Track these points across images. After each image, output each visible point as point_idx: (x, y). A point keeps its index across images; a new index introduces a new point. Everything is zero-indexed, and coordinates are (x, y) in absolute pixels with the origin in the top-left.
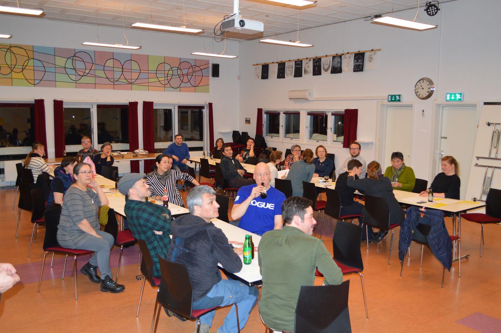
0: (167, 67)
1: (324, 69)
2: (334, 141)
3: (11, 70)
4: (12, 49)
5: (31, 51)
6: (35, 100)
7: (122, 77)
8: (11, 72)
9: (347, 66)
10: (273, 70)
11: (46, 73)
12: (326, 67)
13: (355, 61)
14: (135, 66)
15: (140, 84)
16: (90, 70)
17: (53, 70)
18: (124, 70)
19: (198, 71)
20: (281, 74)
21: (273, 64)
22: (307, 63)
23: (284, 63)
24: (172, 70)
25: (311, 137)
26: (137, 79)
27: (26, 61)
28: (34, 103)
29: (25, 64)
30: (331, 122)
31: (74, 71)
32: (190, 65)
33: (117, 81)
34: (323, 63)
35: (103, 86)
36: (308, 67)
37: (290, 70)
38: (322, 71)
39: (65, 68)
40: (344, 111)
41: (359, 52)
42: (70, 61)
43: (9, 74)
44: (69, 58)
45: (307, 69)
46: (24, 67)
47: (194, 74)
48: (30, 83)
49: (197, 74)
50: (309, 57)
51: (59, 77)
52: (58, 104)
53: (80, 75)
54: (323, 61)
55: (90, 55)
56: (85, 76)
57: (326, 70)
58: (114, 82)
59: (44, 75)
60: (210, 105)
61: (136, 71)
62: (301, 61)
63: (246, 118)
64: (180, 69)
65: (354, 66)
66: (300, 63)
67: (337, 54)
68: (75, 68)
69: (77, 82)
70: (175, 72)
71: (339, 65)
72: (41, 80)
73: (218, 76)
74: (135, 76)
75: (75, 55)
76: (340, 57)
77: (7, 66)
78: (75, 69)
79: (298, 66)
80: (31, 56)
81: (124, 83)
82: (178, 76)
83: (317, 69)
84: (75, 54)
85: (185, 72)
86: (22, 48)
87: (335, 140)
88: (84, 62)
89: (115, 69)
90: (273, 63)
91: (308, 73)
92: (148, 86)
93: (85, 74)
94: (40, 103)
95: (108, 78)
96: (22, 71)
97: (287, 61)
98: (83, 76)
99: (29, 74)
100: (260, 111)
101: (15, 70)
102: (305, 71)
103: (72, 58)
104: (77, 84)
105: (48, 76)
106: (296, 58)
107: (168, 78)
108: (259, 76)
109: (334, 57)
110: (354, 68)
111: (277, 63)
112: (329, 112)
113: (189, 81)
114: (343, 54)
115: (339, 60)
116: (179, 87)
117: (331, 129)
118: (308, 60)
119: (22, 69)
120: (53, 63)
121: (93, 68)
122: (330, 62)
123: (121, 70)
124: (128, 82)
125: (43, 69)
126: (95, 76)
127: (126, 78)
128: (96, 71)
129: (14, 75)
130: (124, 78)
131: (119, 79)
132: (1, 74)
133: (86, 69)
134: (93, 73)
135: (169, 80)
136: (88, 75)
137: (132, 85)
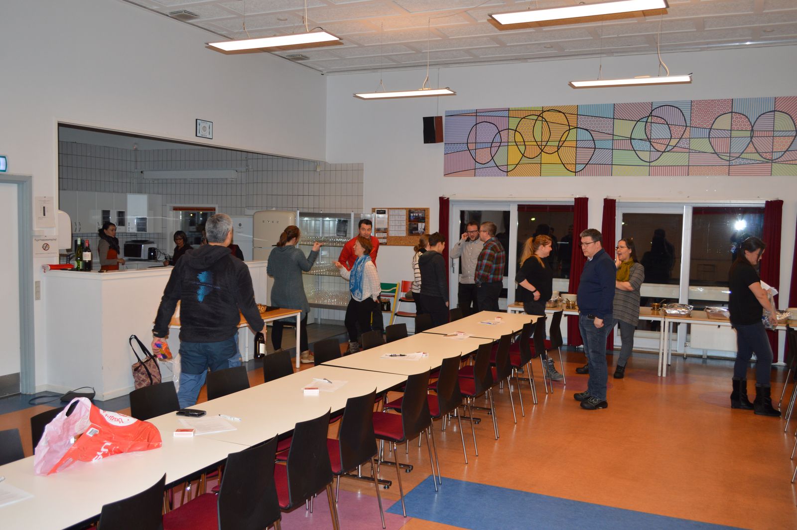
3: (541, 149)
4: (545, 115)
5: (574, 114)
6: (576, 199)
8: (541, 153)
11: (597, 150)
14: (783, 123)
15: (794, 162)
16: (680, 138)
17: (609, 144)
18: (756, 134)
26: (787, 150)
27: (565, 132)
28: (573, 204)
29: (563, 139)
31: (648, 143)
33: (737, 158)
35: (705, 169)
39: (631, 139)
42: (641, 125)
43: (537, 157)
44: (638, 121)
46: (560, 144)
48: (568, 170)
51: (619, 157)
52: (610, 206)
53: (658, 151)
55: (681, 111)
56: (668, 151)
58: (729, 161)
59: (593, 154)
68: (649, 137)
69: (651, 164)
72: (587, 164)
74: (781, 144)
75: (651, 113)
77: (535, 143)
78: (649, 140)
80: (573, 123)
81: (753, 162)
84: (652, 111)
86: (560, 112)
88: (668, 125)
89: (734, 134)
93: (669, 148)
94: (582, 204)
95: (716, 153)
96: (557, 151)
98: (664, 152)
99: (567, 154)
101: (546, 149)
103: (645, 120)
104: (652, 167)
105: (599, 157)
119: (558, 146)
120: (611, 132)
121: (686, 135)
123: (748, 134)
124: (762, 159)
125: (591, 145)
126: (690, 151)
127: (760, 151)
128: (692, 140)
129: (545, 158)
130: (754, 150)
131: (743, 153)
132: (526, 157)
133: (671, 138)
134: (685, 145)
136: (676, 149)
137: (774, 164)
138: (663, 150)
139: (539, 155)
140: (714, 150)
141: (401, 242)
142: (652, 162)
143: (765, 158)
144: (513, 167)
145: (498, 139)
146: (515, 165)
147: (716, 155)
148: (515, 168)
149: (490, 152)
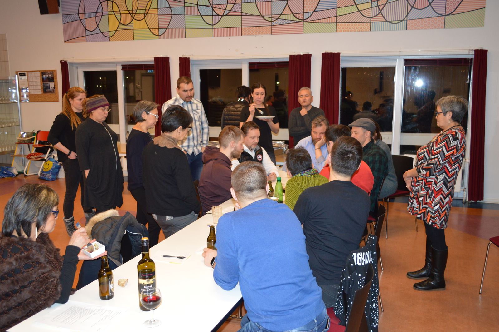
3: (132, 17)
6: (156, 59)
8: (132, 20)
11: (173, 16)
15: (320, 21)
16: (234, 4)
17: (182, 11)
26: (314, 11)
27: (149, 2)
29: (148, 8)
31: (210, 9)
33: (277, 19)
35: (254, 29)
39: (198, 5)
46: (146, 12)
48: (153, 34)
51: (193, 21)
53: (219, 15)
56: (226, 15)
58: (272, 22)
59: (171, 20)
68: (211, 3)
69: (214, 27)
72: (167, 28)
74: (310, 6)
77: (128, 12)
78: (211, 6)
81: (289, 22)
92: (336, 24)
93: (227, 12)
94: (164, 63)
95: (261, 15)
96: (144, 18)
98: (223, 16)
99: (152, 20)
101: (136, 17)
104: (215, 30)
105: (176, 21)
107: (381, 3)
113: (430, 4)
116: (406, 18)
119: (145, 14)
121: (239, 1)
124: (296, 20)
125: (169, 11)
126: (242, 14)
127: (294, 12)
128: (243, 5)
129: (136, 24)
130: (290, 12)
131: (281, 14)
132: (122, 24)
133: (227, 4)
134: (238, 9)
135: (381, 8)
136: (231, 13)
137: (304, 23)
138: (222, 15)
139: (131, 22)
140: (260, 13)
141: (39, 99)
142: (215, 25)
143: (298, 19)
144: (113, 33)
145: (100, 10)
146: (115, 31)
147: (261, 17)
148: (115, 33)
149: (95, 21)
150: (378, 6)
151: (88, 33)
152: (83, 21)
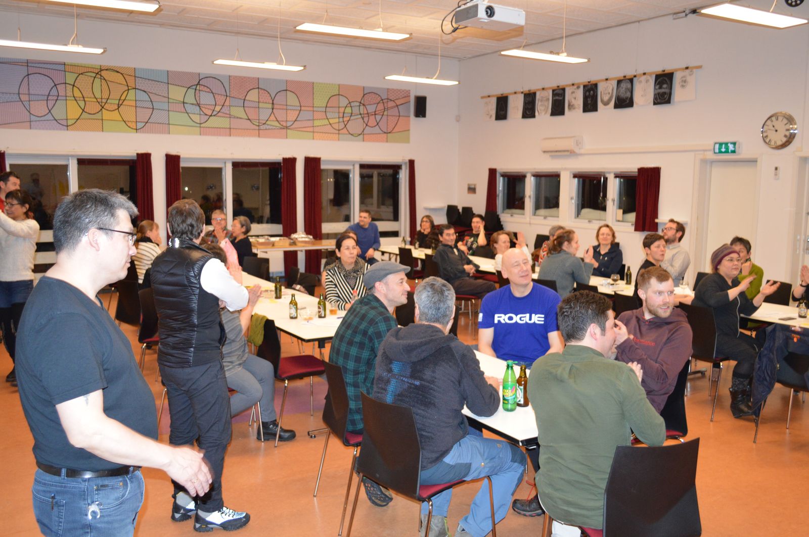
0: (344, 102)
1: (602, 101)
2: (619, 221)
3: (101, 106)
4: (103, 73)
5: (131, 76)
6: (138, 154)
7: (272, 117)
8: (101, 110)
9: (642, 96)
10: (516, 105)
11: (155, 111)
12: (606, 98)
13: (657, 87)
14: (292, 100)
15: (301, 129)
16: (223, 106)
17: (165, 106)
18: (275, 106)
19: (392, 108)
20: (529, 111)
21: (516, 95)
22: (573, 93)
23: (535, 94)
24: (351, 106)
25: (578, 214)
26: (296, 120)
27: (124, 92)
28: (136, 158)
29: (123, 98)
30: (613, 189)
31: (198, 108)
32: (379, 99)
33: (264, 124)
34: (601, 92)
35: (243, 132)
36: (575, 98)
37: (543, 105)
38: (600, 104)
39: (184, 103)
40: (637, 170)
41: (664, 71)
42: (191, 91)
43: (98, 113)
44: (189, 88)
45: (573, 102)
46: (120, 103)
47: (386, 113)
48: (129, 127)
49: (390, 112)
50: (576, 82)
51: (175, 117)
52: (172, 161)
53: (206, 115)
54: (601, 88)
55: (222, 83)
57: (606, 104)
58: (259, 126)
59: (152, 114)
60: (412, 163)
61: (294, 108)
62: (564, 90)
63: (469, 185)
64: (364, 105)
65: (655, 95)
66: (561, 92)
67: (625, 77)
68: (199, 103)
69: (202, 125)
70: (356, 110)
71: (628, 95)
72: (147, 123)
73: (424, 115)
74: (292, 116)
75: (199, 82)
76: (631, 80)
77: (95, 100)
78: (199, 105)
79: (557, 98)
80: (132, 84)
81: (275, 128)
82: (360, 116)
83: (589, 102)
84: (200, 80)
85: (371, 109)
86: (118, 72)
87: (621, 219)
88: (213, 94)
89: (261, 105)
90: (515, 93)
91: (574, 108)
92: (313, 132)
93: (215, 113)
94: (144, 160)
95: (249, 119)
96: (118, 109)
97: (538, 90)
98: (211, 116)
99: (128, 112)
100: (492, 173)
101: (106, 106)
102: (569, 105)
103: (194, 87)
104: (203, 129)
105: (157, 116)
106: (554, 85)
107: (345, 119)
108: (491, 116)
109: (619, 82)
110: (655, 99)
111: (522, 93)
112: (609, 173)
113: (378, 124)
114: (635, 76)
115: (629, 86)
116: (362, 133)
117: (614, 201)
118: (575, 87)
119: (118, 104)
120: (166, 95)
121: (227, 103)
122: (613, 90)
123: (270, 106)
125: (149, 105)
126: (230, 116)
127: (278, 119)
128: (231, 108)
129: (106, 114)
130: (275, 119)
131: (267, 120)
132: (86, 112)
133: (216, 105)
134: (227, 111)
135: (346, 123)
136: (219, 114)
137: (288, 130)
139: (100, 111)
140: (248, 117)
142: (202, 123)
143: (282, 125)
144: (73, 121)
145: (54, 92)
146: (76, 120)
147: (249, 121)
148: (76, 122)
149: (46, 105)
150: (344, 122)
151: (33, 118)
152: (26, 104)
